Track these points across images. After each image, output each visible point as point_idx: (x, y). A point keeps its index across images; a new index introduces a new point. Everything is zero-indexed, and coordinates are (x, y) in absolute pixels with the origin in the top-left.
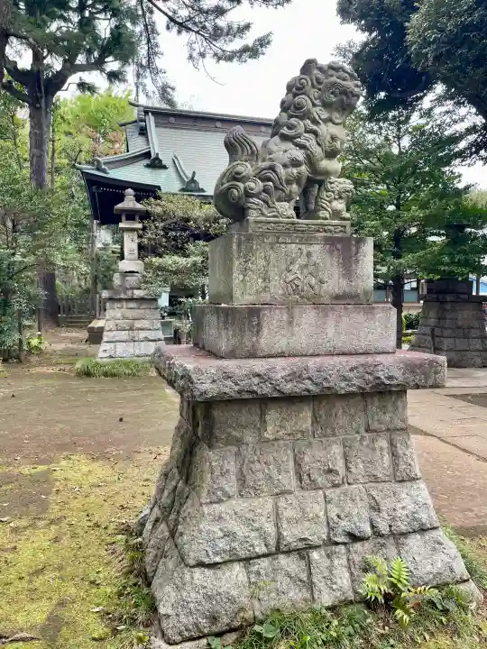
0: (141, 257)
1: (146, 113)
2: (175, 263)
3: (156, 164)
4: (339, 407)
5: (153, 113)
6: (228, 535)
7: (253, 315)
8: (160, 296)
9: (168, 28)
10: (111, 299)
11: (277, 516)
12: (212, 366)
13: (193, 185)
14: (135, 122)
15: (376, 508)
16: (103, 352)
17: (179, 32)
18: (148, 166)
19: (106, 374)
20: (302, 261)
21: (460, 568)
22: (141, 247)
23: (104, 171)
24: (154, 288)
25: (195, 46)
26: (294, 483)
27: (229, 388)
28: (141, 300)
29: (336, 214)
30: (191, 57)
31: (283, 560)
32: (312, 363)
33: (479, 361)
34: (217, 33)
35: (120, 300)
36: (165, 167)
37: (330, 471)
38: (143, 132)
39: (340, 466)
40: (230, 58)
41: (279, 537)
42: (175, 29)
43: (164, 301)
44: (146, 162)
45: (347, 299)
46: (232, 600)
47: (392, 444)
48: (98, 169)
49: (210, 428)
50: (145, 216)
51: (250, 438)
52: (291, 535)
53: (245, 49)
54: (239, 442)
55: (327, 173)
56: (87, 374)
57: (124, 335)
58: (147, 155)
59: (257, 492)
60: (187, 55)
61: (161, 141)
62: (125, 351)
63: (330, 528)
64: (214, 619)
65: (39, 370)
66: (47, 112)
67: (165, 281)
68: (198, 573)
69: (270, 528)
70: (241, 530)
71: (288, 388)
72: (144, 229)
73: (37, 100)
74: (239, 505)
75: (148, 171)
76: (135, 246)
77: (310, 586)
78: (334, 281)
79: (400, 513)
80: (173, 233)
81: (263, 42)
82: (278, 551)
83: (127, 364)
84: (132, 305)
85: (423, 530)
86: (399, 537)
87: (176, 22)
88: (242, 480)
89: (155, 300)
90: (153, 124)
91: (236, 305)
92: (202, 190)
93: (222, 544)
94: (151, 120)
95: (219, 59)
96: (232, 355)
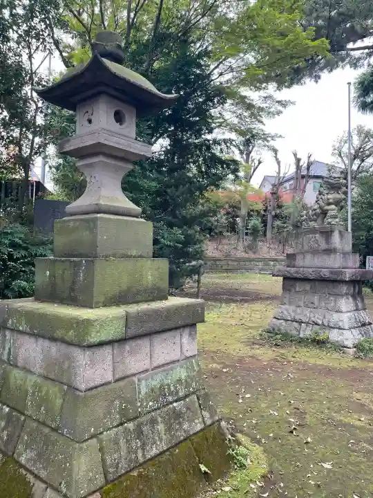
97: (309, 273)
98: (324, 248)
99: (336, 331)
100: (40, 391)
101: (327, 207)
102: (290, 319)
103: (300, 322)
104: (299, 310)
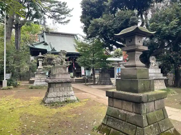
0: (42, 65)
1: (44, 32)
2: (49, 67)
3: (46, 44)
4: (64, 84)
5: (45, 32)
6: (52, 95)
7: (55, 75)
8: (46, 73)
9: (48, 18)
10: (36, 74)
11: (57, 94)
12: (50, 80)
13: (54, 50)
14: (41, 34)
15: (67, 93)
16: (35, 84)
17: (51, 19)
18: (44, 45)
19: (35, 88)
20: (60, 70)
21: (76, 99)
22: (42, 64)
23: (34, 46)
24: (45, 71)
25: (54, 21)
26: (59, 91)
27: (52, 82)
28: (43, 74)
29: (64, 65)
30: (53, 23)
31: (57, 98)
32: (60, 79)
33: (109, 84)
34: (59, 19)
35: (38, 74)
36: (48, 45)
37: (63, 90)
38: (43, 36)
39: (64, 90)
40: (62, 23)
41: (57, 96)
42: (50, 18)
43: (47, 74)
44: (44, 44)
45: (65, 73)
46: (52, 101)
47: (70, 88)
48: (33, 46)
49: (50, 86)
50: (43, 58)
51: (54, 87)
52: (58, 95)
53: (65, 22)
54: (53, 87)
55: (63, 61)
56: (32, 88)
57: (39, 81)
58: (44, 42)
59: (55, 92)
60: (52, 22)
61: (47, 39)
62: (39, 84)
63: (62, 95)
64: (50, 102)
65: (20, 88)
66: (19, 31)
67: (47, 70)
68: (49, 98)
69: (56, 95)
70: (53, 95)
71: (58, 82)
72: (43, 60)
73: (17, 28)
74: (53, 93)
75: (44, 46)
76: (41, 63)
77: (60, 100)
78: (64, 72)
79: (70, 94)
80: (49, 61)
81: (69, 21)
82: (57, 97)
83: (40, 86)
84: (41, 75)
85: (72, 96)
86: (69, 96)
87: (50, 17)
88: (54, 91)
89: (45, 74)
90: (45, 35)
91: (53, 74)
92: (56, 51)
93: (51, 96)
94: (45, 34)
95: (59, 23)
96: (53, 79)
97: (63, 80)
98: (64, 73)
99: (72, 97)
100: (158, 113)
101: (63, 60)
102: (55, 97)
103: (59, 97)
104: (58, 93)
